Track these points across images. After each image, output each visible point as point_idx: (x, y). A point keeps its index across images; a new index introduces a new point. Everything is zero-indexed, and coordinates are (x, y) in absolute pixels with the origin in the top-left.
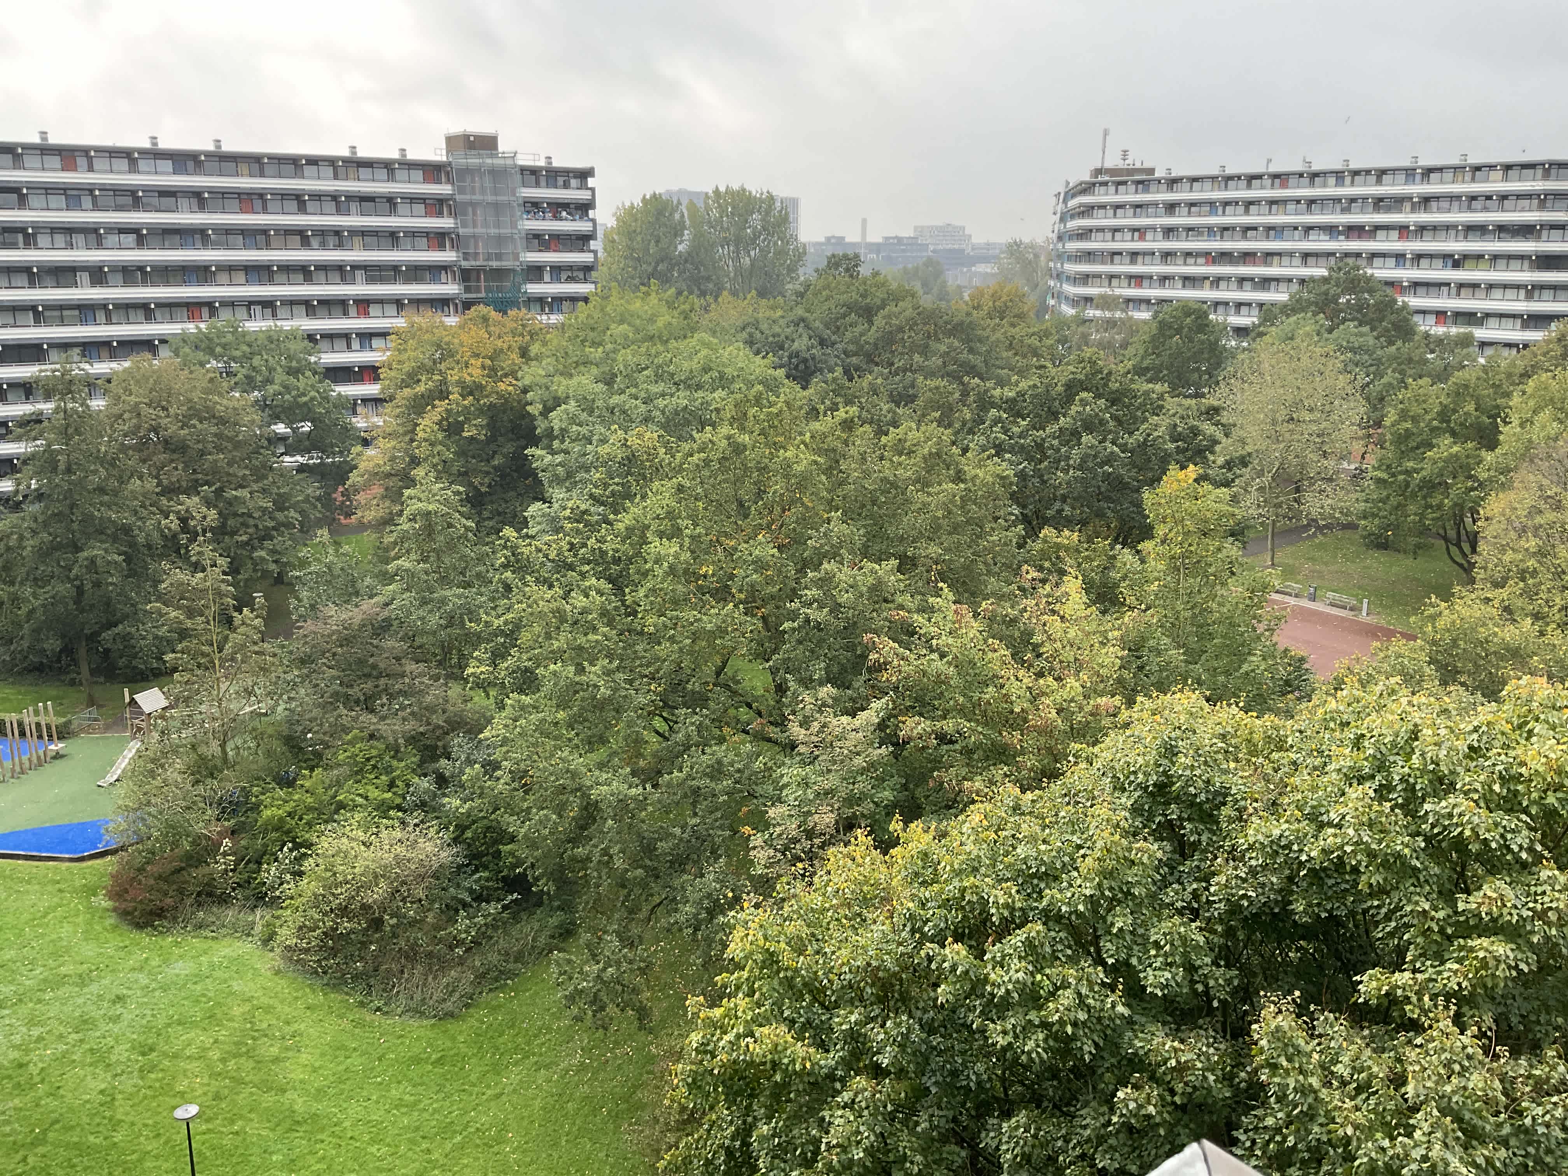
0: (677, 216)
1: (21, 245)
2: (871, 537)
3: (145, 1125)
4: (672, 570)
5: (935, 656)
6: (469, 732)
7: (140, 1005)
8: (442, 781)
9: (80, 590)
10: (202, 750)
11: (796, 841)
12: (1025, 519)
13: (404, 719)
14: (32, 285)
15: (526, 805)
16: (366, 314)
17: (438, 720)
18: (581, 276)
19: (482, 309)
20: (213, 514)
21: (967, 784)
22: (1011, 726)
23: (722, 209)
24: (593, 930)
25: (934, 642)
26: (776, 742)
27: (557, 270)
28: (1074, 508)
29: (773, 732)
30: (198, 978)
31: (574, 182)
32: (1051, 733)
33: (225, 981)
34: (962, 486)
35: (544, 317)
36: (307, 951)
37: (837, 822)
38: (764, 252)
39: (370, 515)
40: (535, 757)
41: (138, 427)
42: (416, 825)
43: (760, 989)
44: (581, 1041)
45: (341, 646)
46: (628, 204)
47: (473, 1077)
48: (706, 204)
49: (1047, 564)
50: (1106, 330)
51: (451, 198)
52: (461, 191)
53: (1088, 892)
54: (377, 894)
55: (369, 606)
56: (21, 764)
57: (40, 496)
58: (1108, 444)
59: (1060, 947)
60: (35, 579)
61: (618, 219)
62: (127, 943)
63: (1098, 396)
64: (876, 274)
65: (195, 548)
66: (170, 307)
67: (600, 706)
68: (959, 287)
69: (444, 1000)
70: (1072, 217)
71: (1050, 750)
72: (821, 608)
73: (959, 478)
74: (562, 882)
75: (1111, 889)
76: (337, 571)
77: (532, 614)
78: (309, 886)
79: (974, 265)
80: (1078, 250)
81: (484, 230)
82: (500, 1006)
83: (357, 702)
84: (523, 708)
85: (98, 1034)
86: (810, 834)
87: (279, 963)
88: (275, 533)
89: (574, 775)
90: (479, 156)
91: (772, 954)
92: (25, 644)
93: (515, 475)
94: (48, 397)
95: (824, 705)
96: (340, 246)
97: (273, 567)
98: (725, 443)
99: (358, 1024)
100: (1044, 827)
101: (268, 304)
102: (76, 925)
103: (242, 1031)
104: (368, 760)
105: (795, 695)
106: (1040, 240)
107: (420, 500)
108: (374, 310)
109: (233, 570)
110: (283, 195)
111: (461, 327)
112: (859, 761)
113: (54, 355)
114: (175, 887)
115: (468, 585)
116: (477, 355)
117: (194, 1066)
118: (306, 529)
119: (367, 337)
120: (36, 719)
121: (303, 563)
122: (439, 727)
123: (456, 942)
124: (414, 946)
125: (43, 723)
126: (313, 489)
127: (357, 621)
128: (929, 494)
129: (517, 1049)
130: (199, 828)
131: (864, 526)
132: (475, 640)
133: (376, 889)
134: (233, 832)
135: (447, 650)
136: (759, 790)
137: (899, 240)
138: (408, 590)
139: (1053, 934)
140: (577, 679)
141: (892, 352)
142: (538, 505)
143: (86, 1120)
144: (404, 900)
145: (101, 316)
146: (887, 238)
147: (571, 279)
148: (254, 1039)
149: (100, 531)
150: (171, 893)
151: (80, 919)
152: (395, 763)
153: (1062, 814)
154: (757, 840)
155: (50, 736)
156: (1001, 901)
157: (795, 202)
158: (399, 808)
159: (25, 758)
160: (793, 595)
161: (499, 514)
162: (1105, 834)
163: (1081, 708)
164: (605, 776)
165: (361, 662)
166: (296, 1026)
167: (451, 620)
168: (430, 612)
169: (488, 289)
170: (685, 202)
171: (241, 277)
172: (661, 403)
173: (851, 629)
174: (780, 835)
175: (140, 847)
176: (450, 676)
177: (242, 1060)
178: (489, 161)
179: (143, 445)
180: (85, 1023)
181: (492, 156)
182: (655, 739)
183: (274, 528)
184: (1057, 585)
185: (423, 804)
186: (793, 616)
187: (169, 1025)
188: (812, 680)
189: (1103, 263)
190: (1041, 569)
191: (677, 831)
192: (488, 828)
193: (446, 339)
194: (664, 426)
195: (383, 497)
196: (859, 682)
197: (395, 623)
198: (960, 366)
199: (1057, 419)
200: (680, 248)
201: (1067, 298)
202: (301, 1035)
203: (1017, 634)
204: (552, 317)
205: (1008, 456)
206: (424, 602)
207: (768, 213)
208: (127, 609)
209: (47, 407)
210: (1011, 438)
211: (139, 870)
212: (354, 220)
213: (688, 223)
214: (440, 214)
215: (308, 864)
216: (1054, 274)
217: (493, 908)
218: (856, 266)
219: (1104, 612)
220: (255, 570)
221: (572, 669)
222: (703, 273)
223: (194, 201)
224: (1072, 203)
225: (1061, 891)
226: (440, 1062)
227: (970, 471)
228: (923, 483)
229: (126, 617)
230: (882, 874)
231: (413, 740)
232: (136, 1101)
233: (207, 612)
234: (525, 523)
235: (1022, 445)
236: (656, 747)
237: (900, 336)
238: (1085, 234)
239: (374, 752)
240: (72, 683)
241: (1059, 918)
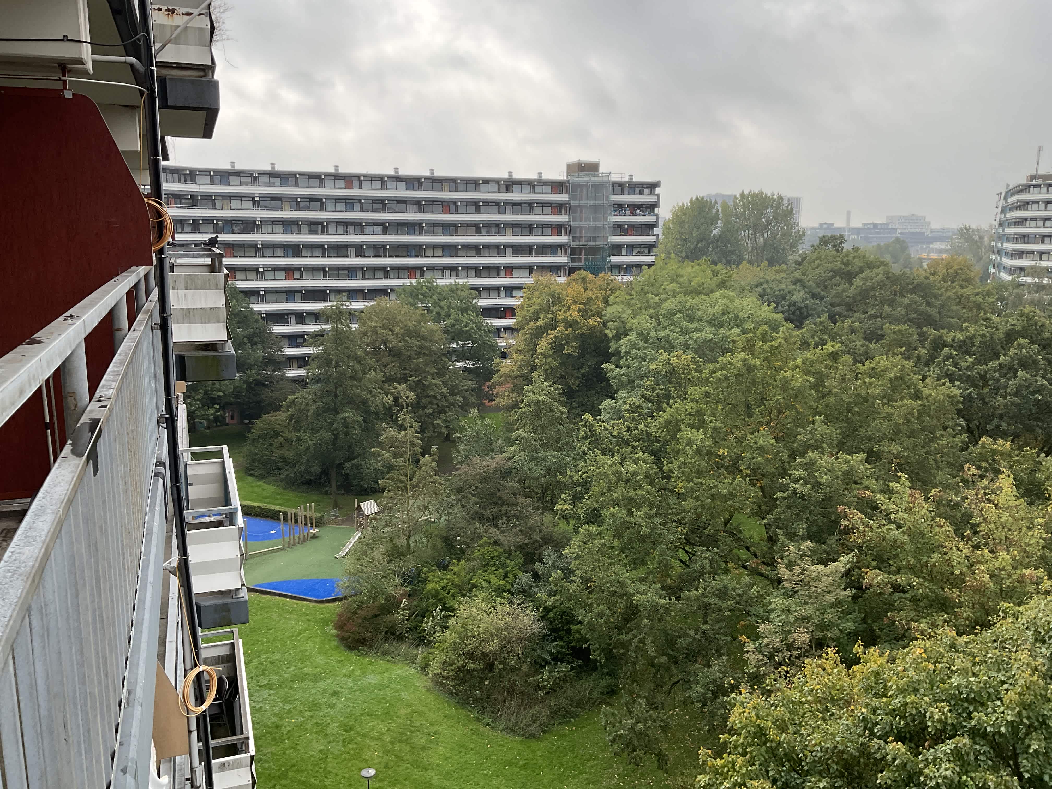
0: (714, 211)
1: (320, 232)
2: (846, 435)
3: (344, 777)
4: (698, 451)
5: (893, 526)
6: (555, 546)
7: (347, 699)
8: (536, 577)
9: (336, 437)
10: (396, 541)
11: (778, 650)
12: (969, 431)
13: (516, 534)
14: (324, 256)
15: (590, 601)
16: (511, 276)
17: (536, 536)
18: (646, 251)
19: (582, 272)
20: (413, 395)
21: (914, 624)
22: (951, 584)
23: (745, 206)
24: (631, 693)
25: (893, 516)
26: (766, 577)
27: (631, 248)
28: (1009, 424)
29: (765, 570)
30: (381, 687)
31: (646, 191)
32: (983, 593)
33: (397, 691)
34: (920, 402)
35: (620, 278)
36: (447, 678)
37: (810, 641)
38: (774, 235)
39: (504, 402)
40: (598, 569)
41: (375, 341)
42: (519, 604)
43: (751, 752)
44: (618, 769)
45: (481, 483)
46: (681, 204)
47: (546, 781)
48: (734, 202)
49: (984, 464)
50: (1037, 292)
51: (567, 202)
52: (574, 198)
53: (1009, 718)
54: (492, 647)
55: (499, 459)
56: (294, 540)
57: (319, 380)
58: (1039, 378)
59: (982, 758)
60: (312, 429)
61: (673, 215)
62: (343, 658)
63: (1032, 342)
64: (856, 250)
65: (401, 416)
66: (399, 270)
67: (643, 539)
68: (920, 259)
69: (530, 725)
70: (1011, 210)
71: (982, 606)
72: (805, 484)
73: (917, 396)
74: (610, 656)
75: (1028, 718)
76: (482, 436)
77: (600, 473)
78: (450, 636)
79: (932, 243)
80: (1015, 234)
81: (586, 223)
82: (565, 735)
83: (488, 520)
84: (591, 535)
85: (321, 714)
86: (790, 647)
87: (429, 684)
88: (447, 409)
89: (622, 584)
90: (587, 176)
91: (761, 729)
92: (303, 468)
93: (595, 379)
94: (327, 322)
95: (804, 555)
96: (498, 233)
97: (444, 430)
98: (740, 364)
99: (474, 732)
100: (974, 664)
101: (454, 269)
102: (315, 643)
103: (404, 725)
104: (492, 558)
105: (784, 545)
106: (985, 226)
107: (534, 393)
108: (515, 273)
109: (422, 430)
110: (468, 203)
111: (568, 284)
112: (830, 598)
113: (332, 297)
114: (373, 626)
115: (560, 449)
116: (575, 302)
117: (373, 743)
118: (465, 407)
119: (510, 290)
120: (305, 513)
121: (462, 429)
122: (537, 541)
123: (538, 688)
124: (513, 686)
125: (308, 516)
126: (471, 384)
127: (492, 468)
128: (894, 407)
129: (575, 767)
130: (390, 590)
131: (841, 428)
132: (562, 487)
133: (492, 644)
134: (409, 595)
135: (544, 491)
136: (752, 610)
137: (875, 226)
138: (523, 450)
139: (978, 747)
140: (628, 519)
141: (866, 304)
142: (608, 401)
143: (310, 767)
144: (509, 653)
145: (360, 275)
146: (865, 225)
147: (639, 253)
148: (412, 732)
149: (351, 402)
150: (371, 630)
151: (318, 640)
152: (508, 562)
153: (990, 655)
154: (750, 646)
155: (311, 524)
156: (936, 717)
157: (798, 200)
158: (509, 592)
159: (296, 537)
160: (784, 473)
161: (583, 405)
162: (1026, 675)
163: (1009, 576)
164: (643, 587)
165: (492, 494)
166: (436, 728)
167: (548, 472)
168: (535, 465)
169: (586, 260)
170: (720, 202)
171: (440, 252)
172: (695, 335)
173: (828, 500)
174: (767, 645)
175: (355, 598)
176: (546, 509)
177: (403, 745)
178: (593, 179)
179: (377, 351)
180: (315, 706)
181: (595, 176)
182: (678, 564)
183: (447, 407)
184: (992, 480)
185: (524, 591)
186: (784, 488)
187: (362, 715)
188: (795, 535)
189: (1035, 243)
190: (979, 468)
191: (692, 632)
192: (564, 612)
193: (558, 291)
194: (696, 351)
195: (513, 391)
196: (832, 540)
197: (514, 471)
198: (920, 315)
199: (998, 358)
200: (714, 232)
201: (1005, 268)
202: (440, 734)
203: (959, 515)
204: (625, 277)
205: (957, 383)
206: (532, 459)
207: (778, 208)
208: (361, 450)
209: (327, 327)
210: (960, 370)
211: (353, 613)
212: (509, 218)
213: (721, 215)
214: (560, 213)
215: (452, 622)
216: (996, 251)
217: (564, 667)
218: (841, 243)
219: (1030, 504)
220: (434, 432)
221: (625, 512)
222: (729, 249)
223: (416, 207)
224: (1011, 200)
225: (987, 715)
226: (524, 767)
227: (926, 392)
228: (888, 399)
229: (359, 455)
230: (846, 683)
231: (520, 548)
232: (339, 760)
233: (405, 455)
234: (599, 412)
235: (969, 376)
236: (679, 570)
237: (872, 293)
238: (1021, 222)
239: (496, 554)
240: (326, 493)
241: (984, 735)
